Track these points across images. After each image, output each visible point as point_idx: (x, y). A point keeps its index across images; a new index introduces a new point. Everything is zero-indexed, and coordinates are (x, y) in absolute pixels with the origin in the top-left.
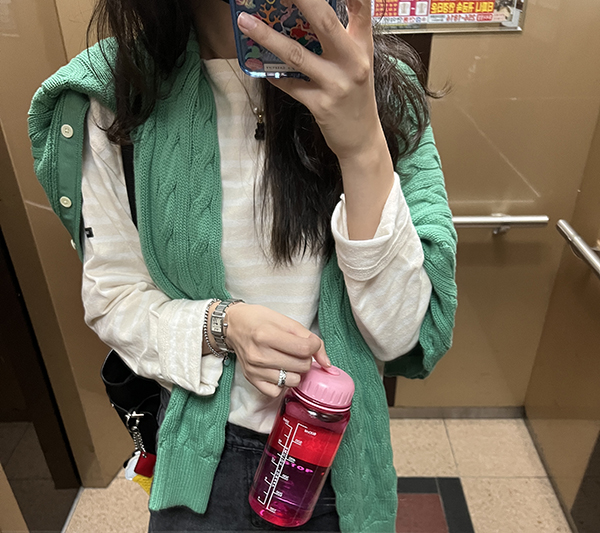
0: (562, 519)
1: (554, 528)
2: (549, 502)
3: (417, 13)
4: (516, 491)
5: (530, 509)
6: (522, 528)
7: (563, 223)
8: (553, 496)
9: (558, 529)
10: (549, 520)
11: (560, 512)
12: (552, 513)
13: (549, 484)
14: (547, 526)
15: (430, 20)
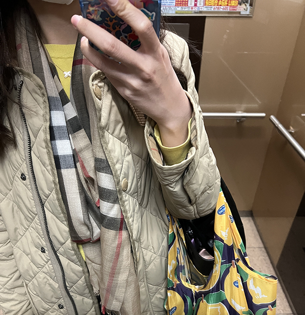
0: (272, 270)
2: (265, 261)
3: (198, 5)
7: (273, 117)
8: (267, 258)
10: (265, 270)
11: (271, 266)
12: (266, 267)
13: (265, 251)
15: (205, 9)
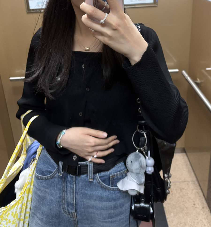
0: (205, 202)
1: (201, 207)
2: (198, 194)
4: (183, 189)
5: (190, 198)
6: (187, 208)
7: (184, 72)
8: (200, 191)
9: (203, 208)
10: (198, 203)
11: (204, 199)
12: (199, 199)
13: (198, 184)
14: (198, 206)
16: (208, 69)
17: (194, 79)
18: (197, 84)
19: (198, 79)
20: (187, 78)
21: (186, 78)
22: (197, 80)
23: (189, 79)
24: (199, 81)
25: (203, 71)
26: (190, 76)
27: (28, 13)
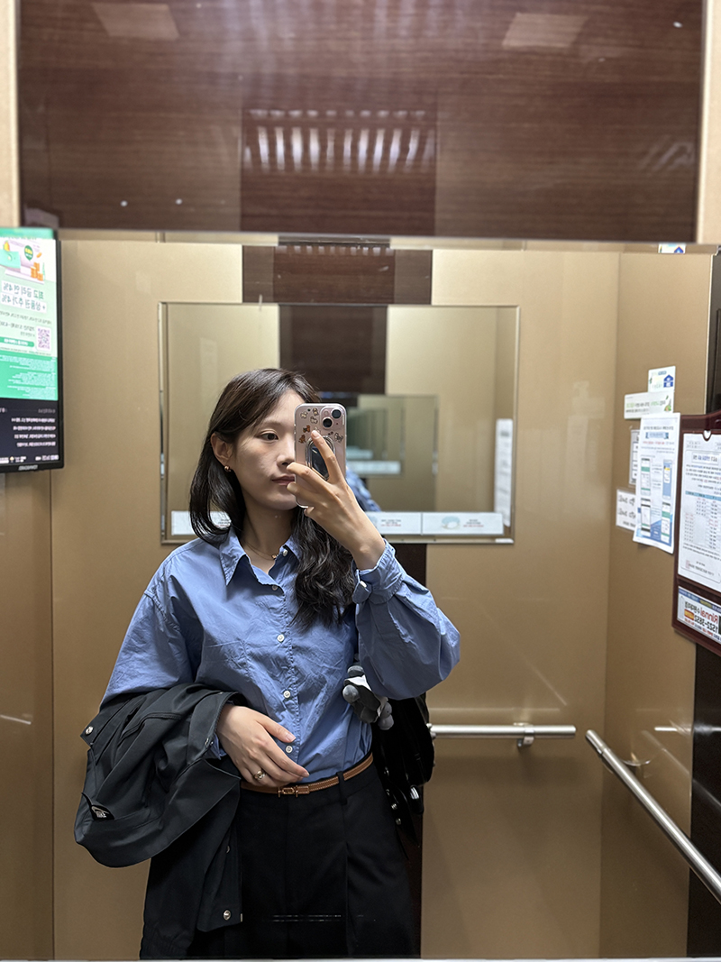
16: (658, 729)
17: (623, 757)
18: (632, 770)
19: (634, 757)
20: (603, 752)
21: (600, 752)
22: (631, 759)
23: (608, 753)
24: (635, 762)
25: (646, 733)
26: (609, 745)
27: (163, 545)
